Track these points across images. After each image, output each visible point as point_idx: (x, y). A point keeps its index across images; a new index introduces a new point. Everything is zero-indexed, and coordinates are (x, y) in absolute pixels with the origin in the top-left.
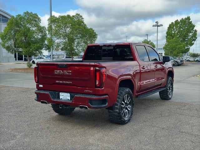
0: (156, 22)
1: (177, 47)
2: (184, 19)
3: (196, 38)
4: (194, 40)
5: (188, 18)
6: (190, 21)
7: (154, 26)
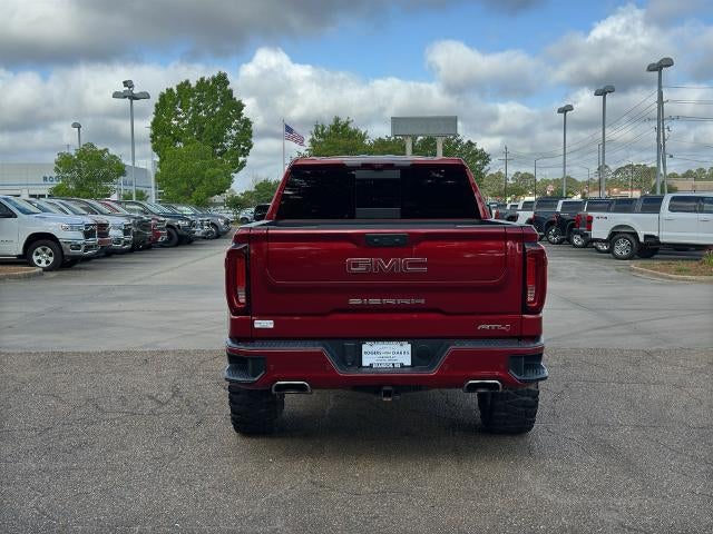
0: (125, 83)
1: (206, 173)
2: (208, 82)
3: (251, 147)
4: (245, 153)
5: (222, 80)
6: (228, 87)
7: (116, 95)
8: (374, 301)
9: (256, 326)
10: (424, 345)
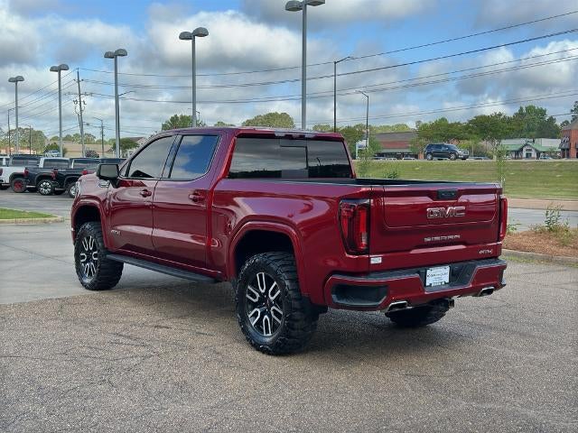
8: (437, 238)
9: (372, 262)
10: (456, 267)
